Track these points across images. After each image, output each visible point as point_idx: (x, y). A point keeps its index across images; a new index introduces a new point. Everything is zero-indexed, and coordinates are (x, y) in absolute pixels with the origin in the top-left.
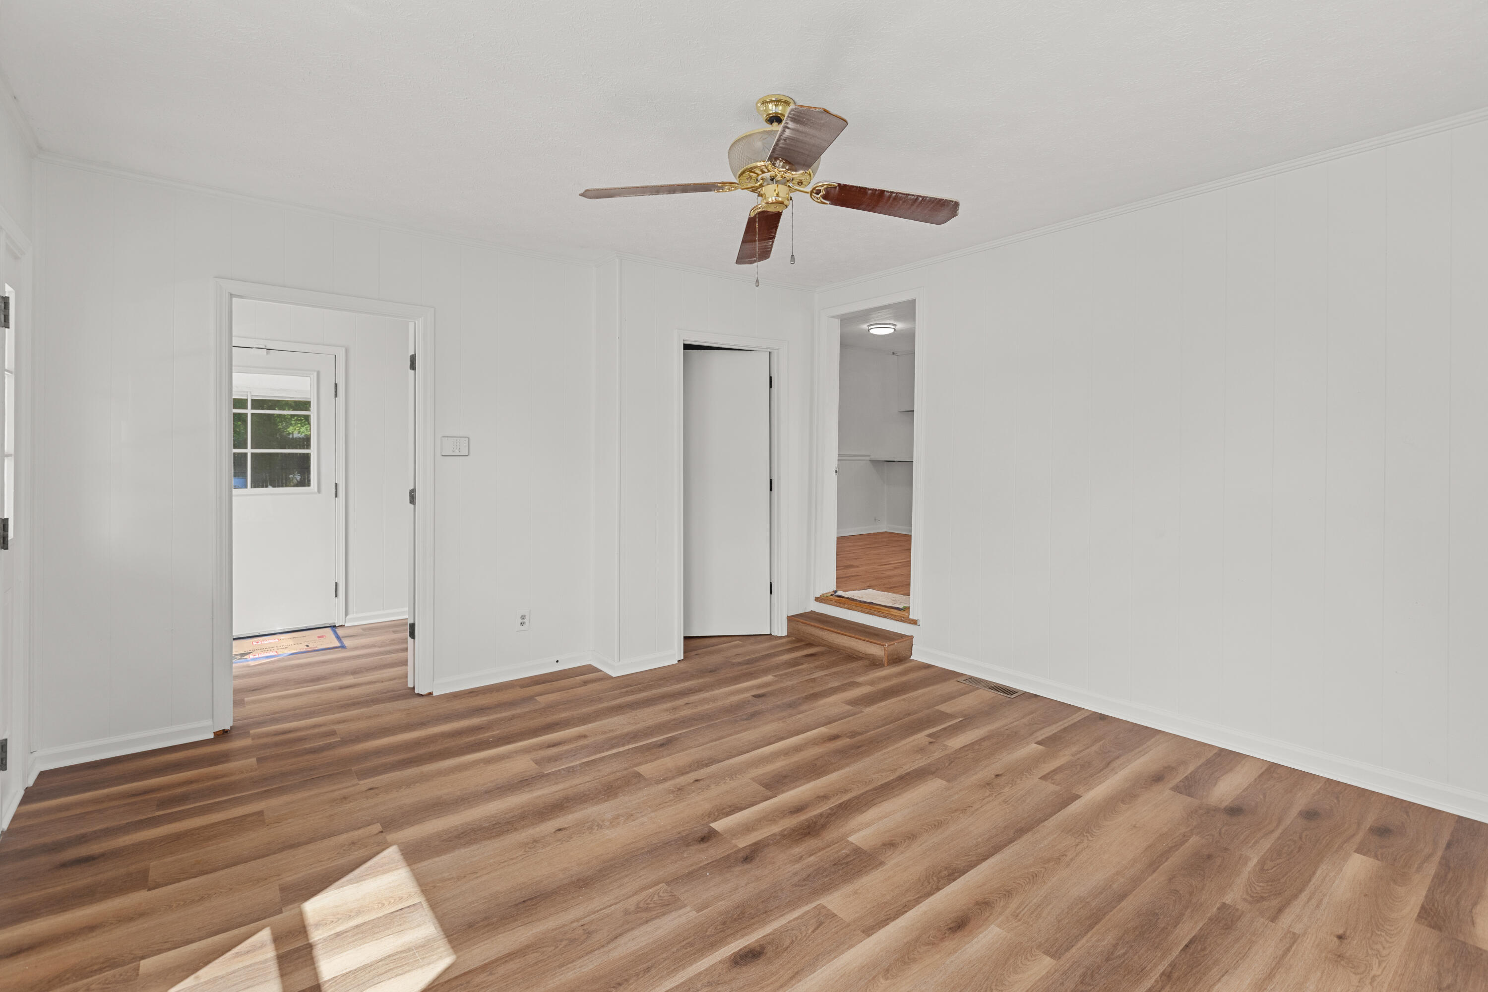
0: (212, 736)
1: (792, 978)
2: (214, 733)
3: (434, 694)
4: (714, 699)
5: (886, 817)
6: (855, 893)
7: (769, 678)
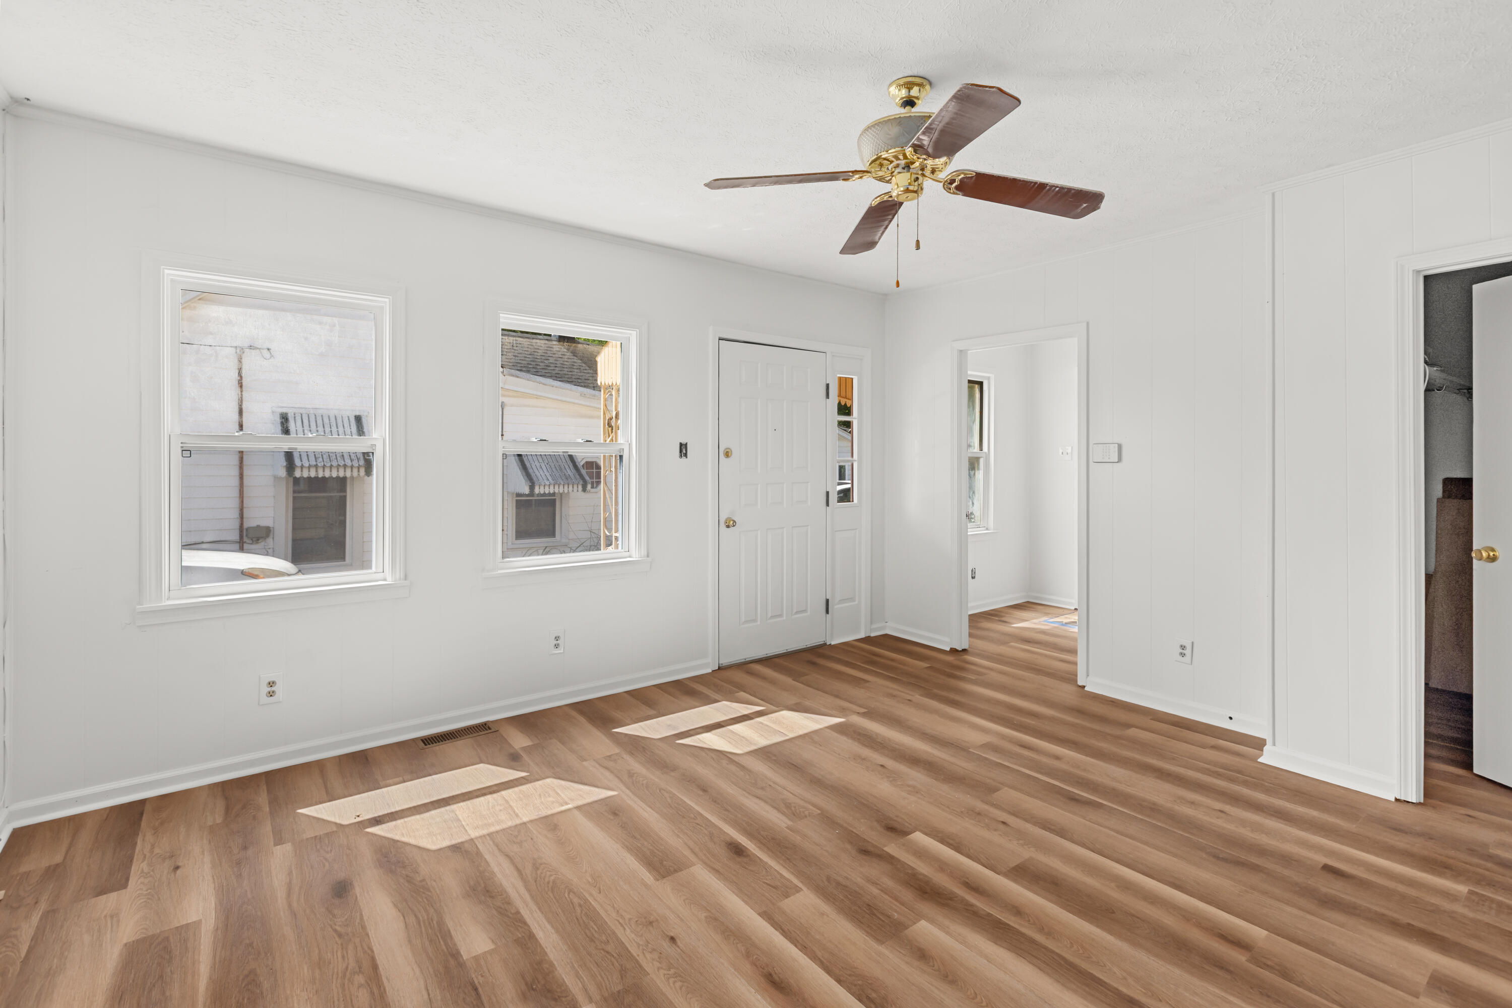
0: (948, 649)
1: (714, 869)
2: (951, 648)
3: (1086, 689)
4: (1268, 832)
5: (988, 961)
6: (822, 914)
7: (1462, 889)
